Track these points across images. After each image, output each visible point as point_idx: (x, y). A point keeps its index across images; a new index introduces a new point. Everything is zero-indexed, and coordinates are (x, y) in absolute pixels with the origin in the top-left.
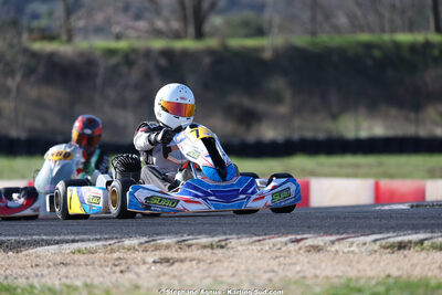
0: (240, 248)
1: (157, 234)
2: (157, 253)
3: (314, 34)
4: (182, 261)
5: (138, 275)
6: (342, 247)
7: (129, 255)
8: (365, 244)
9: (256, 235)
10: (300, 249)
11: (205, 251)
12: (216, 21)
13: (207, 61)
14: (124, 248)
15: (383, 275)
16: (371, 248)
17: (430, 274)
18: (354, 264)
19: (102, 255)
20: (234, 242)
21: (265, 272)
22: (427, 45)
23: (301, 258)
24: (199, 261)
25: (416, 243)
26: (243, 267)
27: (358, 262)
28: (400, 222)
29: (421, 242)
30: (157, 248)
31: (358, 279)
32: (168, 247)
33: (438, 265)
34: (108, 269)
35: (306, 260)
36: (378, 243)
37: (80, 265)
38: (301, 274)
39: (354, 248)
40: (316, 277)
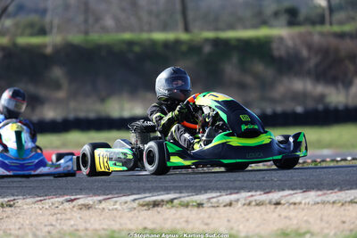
0: (25, 207)
6: (108, 205)
8: (126, 203)
9: (38, 196)
10: (74, 207)
12: (6, 23)
15: (141, 227)
16: (131, 206)
17: (178, 227)
18: (117, 219)
20: (20, 202)
21: (45, 226)
22: (177, 42)
23: (75, 214)
25: (167, 202)
26: (27, 222)
27: (120, 217)
28: (154, 185)
29: (172, 201)
31: (120, 231)
33: (185, 219)
35: (78, 216)
36: (137, 202)
38: (75, 227)
39: (117, 206)
40: (86, 229)
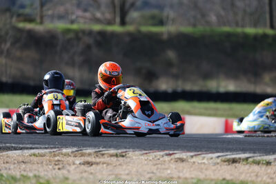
0: (134, 157)
1: (83, 147)
2: (82, 158)
3: (194, 25)
4: (97, 164)
5: (69, 171)
6: (198, 160)
7: (65, 159)
8: (212, 158)
9: (145, 150)
10: (171, 160)
11: (112, 158)
12: (134, 15)
13: (127, 39)
14: (62, 154)
15: (221, 178)
16: (215, 161)
17: (250, 179)
18: (204, 171)
19: (48, 158)
20: (131, 153)
21: (148, 173)
23: (172, 165)
24: (108, 164)
25: (244, 160)
26: (134, 169)
27: (206, 169)
28: (235, 146)
29: (247, 159)
30: (83, 155)
31: (204, 180)
32: (90, 154)
33: (255, 174)
34: (51, 167)
35: (174, 167)
36: (220, 158)
37: (34, 163)
38: (171, 176)
39: (205, 161)
40: (179, 178)
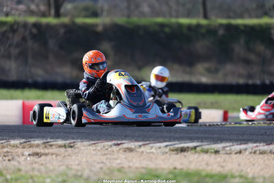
0: (82, 148)
1: (31, 138)
2: (31, 149)
3: (129, 16)
4: (46, 155)
5: (19, 162)
6: (146, 149)
7: (14, 150)
8: (160, 148)
9: (93, 140)
10: (120, 149)
11: (61, 149)
12: (68, 7)
13: (62, 31)
14: (10, 146)
15: (172, 167)
16: (163, 151)
17: (201, 168)
18: (154, 160)
20: (79, 144)
21: (98, 163)
22: (198, 26)
23: (121, 155)
24: (57, 155)
25: (192, 149)
26: (84, 160)
27: (156, 159)
28: (182, 135)
29: (195, 148)
30: (31, 146)
31: (156, 170)
32: (38, 146)
33: (205, 162)
34: (1, 159)
35: (123, 156)
36: (168, 147)
38: (121, 165)
39: (153, 150)
40: (130, 167)
